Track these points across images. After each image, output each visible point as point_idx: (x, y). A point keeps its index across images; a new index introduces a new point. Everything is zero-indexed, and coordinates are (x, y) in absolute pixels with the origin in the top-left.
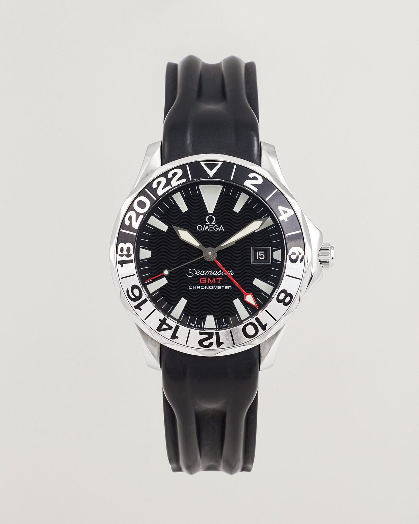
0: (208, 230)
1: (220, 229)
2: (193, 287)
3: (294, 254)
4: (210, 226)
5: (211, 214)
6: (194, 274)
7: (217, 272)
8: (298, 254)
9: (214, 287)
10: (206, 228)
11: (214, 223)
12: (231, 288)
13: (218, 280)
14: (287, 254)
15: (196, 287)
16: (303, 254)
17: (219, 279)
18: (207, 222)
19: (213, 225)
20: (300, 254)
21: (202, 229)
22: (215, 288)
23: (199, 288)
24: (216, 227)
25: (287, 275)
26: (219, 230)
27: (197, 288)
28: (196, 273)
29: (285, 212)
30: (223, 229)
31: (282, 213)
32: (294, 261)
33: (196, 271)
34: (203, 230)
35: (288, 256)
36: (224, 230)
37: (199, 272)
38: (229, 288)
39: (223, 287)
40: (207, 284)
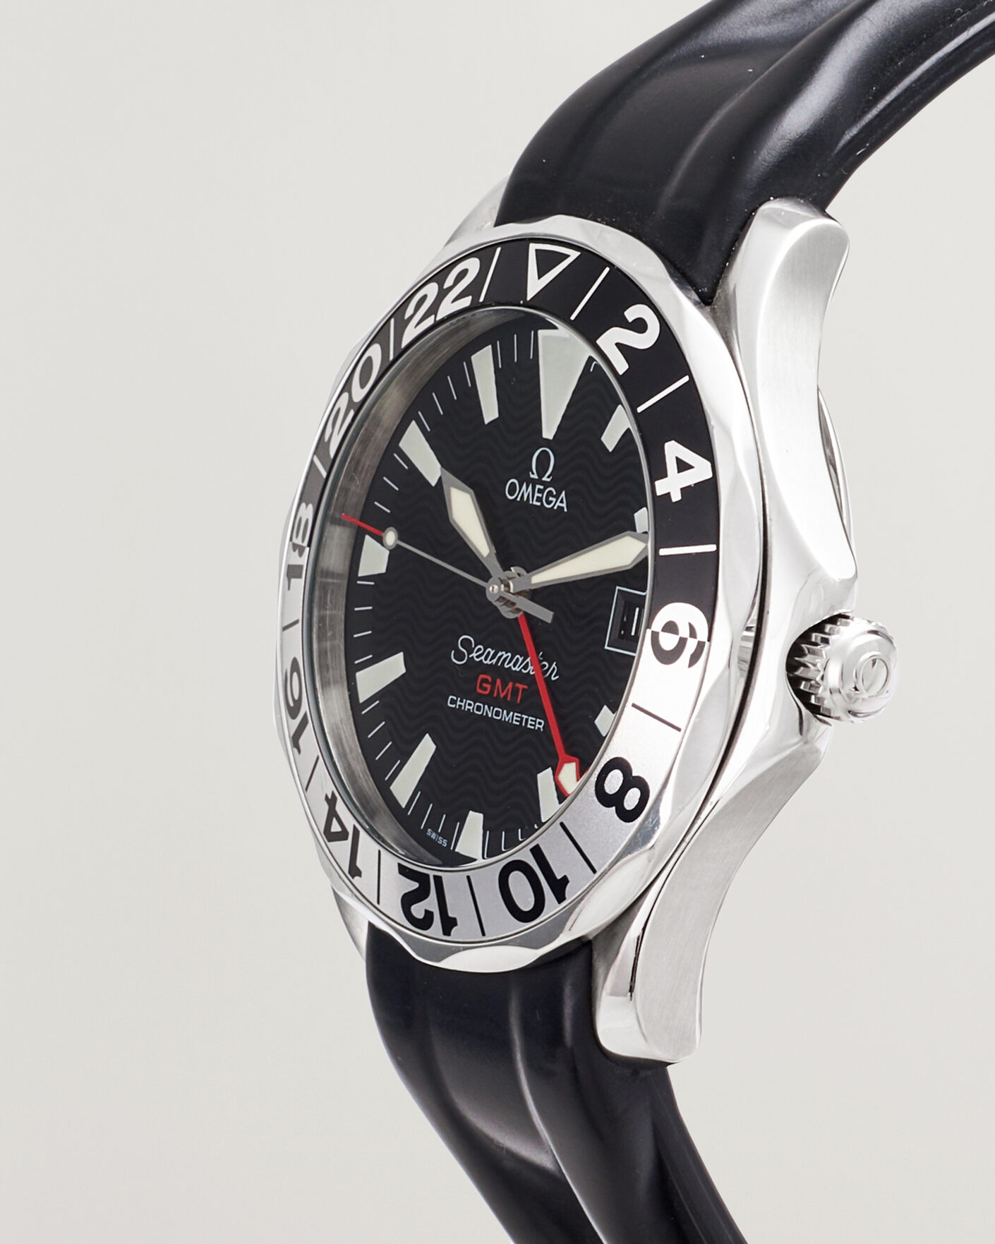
0: (531, 502)
1: (558, 504)
2: (458, 703)
3: (671, 627)
4: (538, 487)
5: (547, 442)
6: (468, 655)
7: (521, 659)
8: (684, 632)
9: (505, 712)
10: (526, 491)
11: (548, 477)
12: (541, 727)
13: (518, 691)
14: (649, 626)
15: (463, 704)
16: (702, 635)
17: (521, 686)
18: (533, 473)
19: (546, 485)
20: (693, 633)
21: (517, 497)
22: (507, 719)
23: (471, 708)
24: (550, 493)
25: (634, 705)
26: (555, 508)
27: (467, 707)
28: (474, 655)
29: (683, 466)
30: (564, 505)
31: (671, 466)
32: (667, 657)
33: (476, 646)
34: (518, 499)
35: (649, 632)
36: (566, 510)
37: (480, 649)
38: (537, 726)
39: (525, 717)
40: (491, 701)
